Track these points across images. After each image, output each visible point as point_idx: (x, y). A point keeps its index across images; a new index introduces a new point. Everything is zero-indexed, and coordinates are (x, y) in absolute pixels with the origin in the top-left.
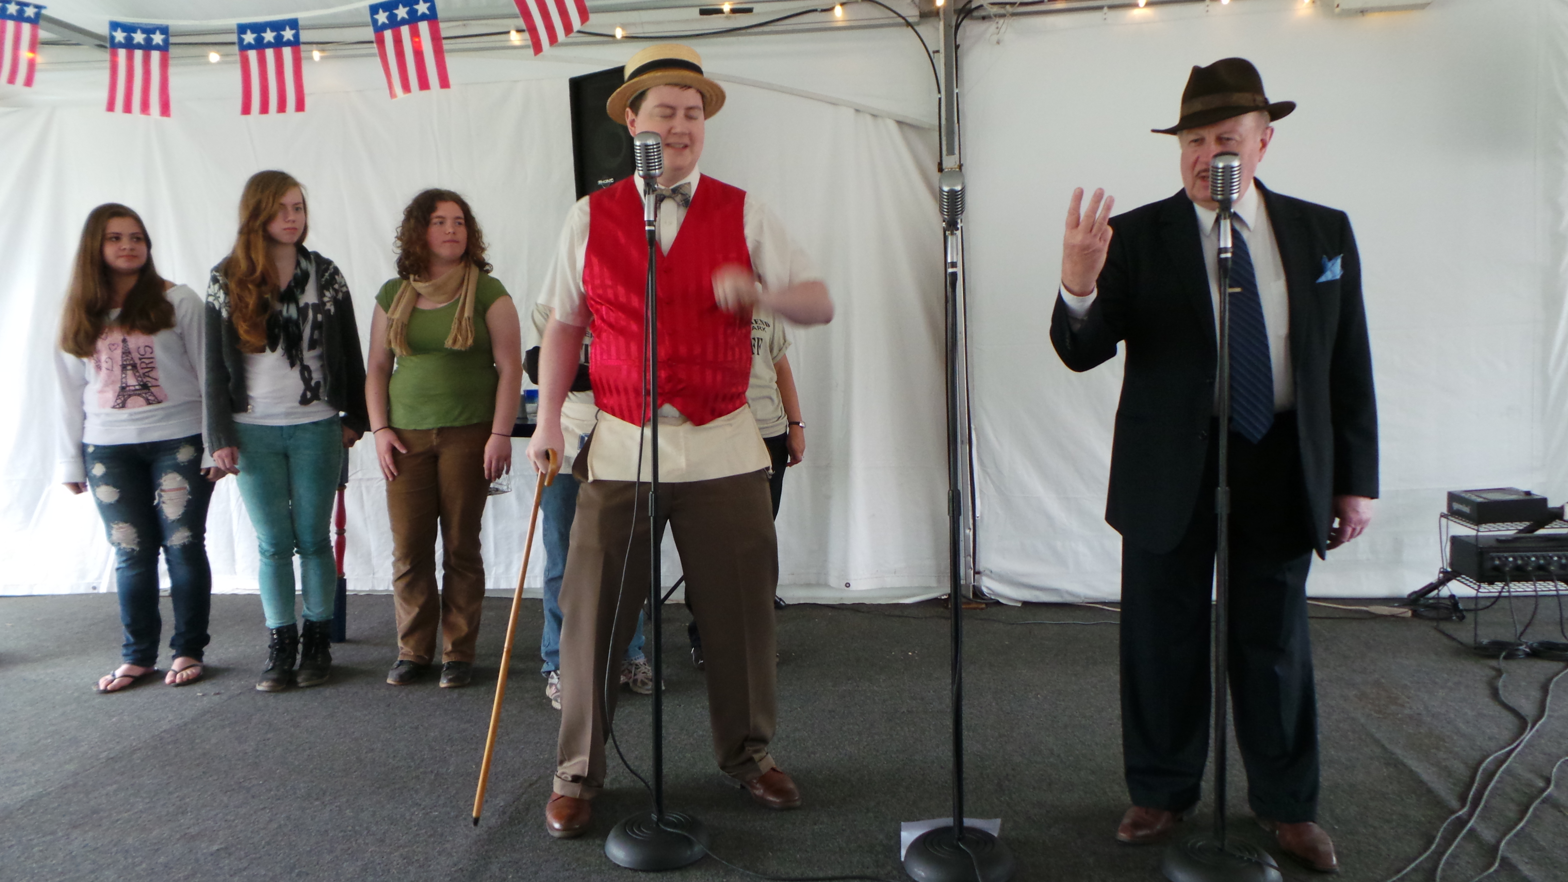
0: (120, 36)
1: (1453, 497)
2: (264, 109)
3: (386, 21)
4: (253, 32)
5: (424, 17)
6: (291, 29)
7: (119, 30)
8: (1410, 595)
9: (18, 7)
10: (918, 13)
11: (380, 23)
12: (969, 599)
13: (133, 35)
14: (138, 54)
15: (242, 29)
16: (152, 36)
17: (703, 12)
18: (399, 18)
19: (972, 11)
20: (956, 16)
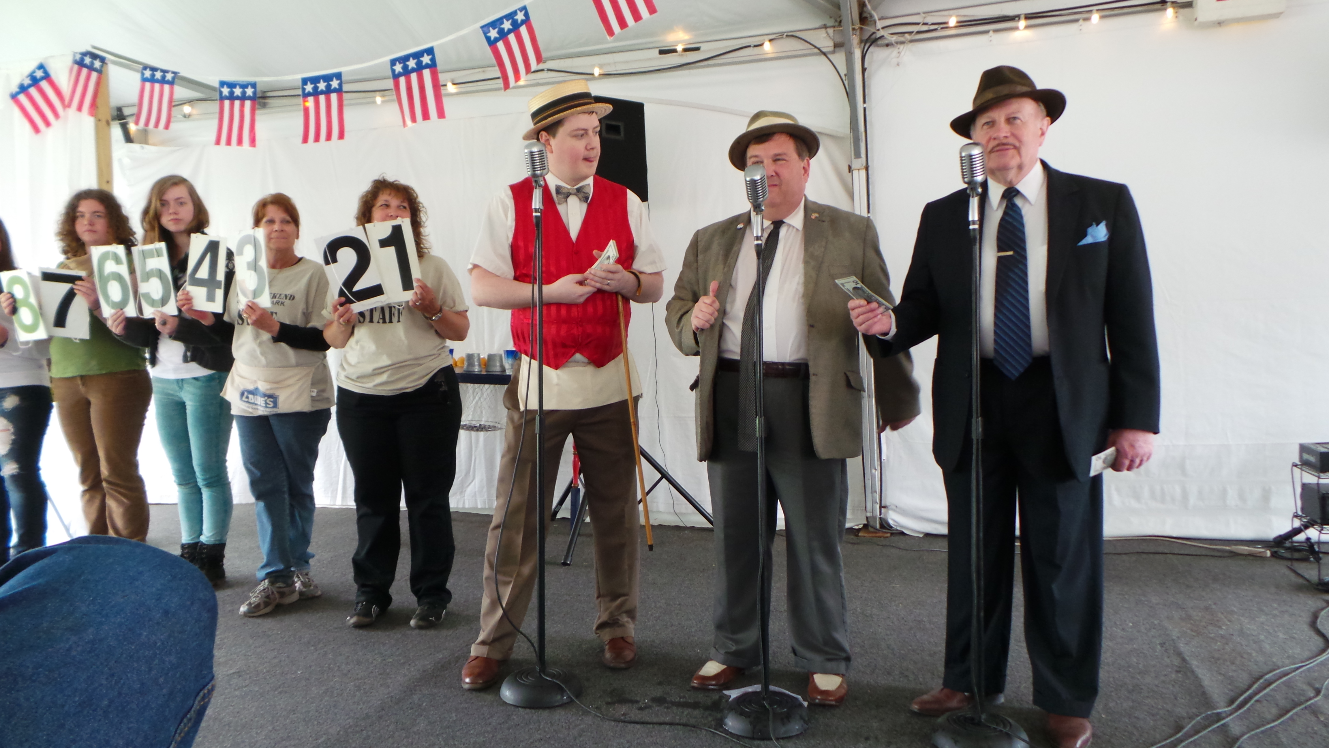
0: (226, 91)
1: (1304, 449)
2: (317, 139)
3: (401, 71)
4: (311, 84)
5: (427, 66)
6: (337, 79)
7: (225, 86)
8: (1275, 539)
9: (162, 74)
10: (832, 44)
11: (397, 72)
12: (877, 529)
13: (234, 90)
14: (237, 103)
15: (305, 81)
16: (246, 90)
17: (662, 52)
18: (410, 68)
19: (876, 40)
20: (863, 45)
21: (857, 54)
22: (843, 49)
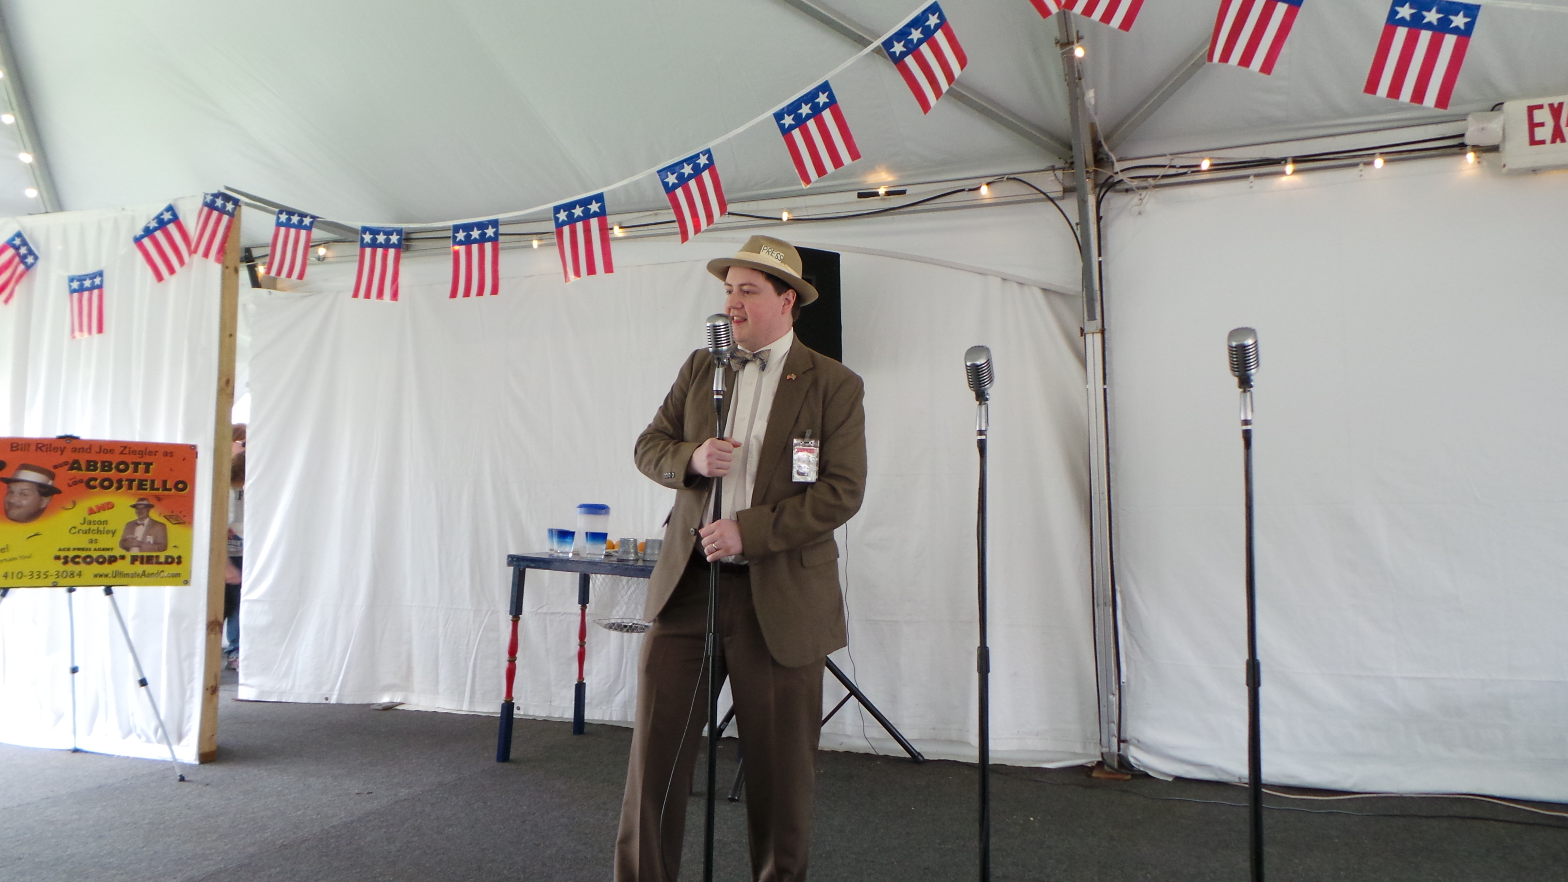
0: (368, 238)
2: (467, 293)
3: (566, 219)
4: (464, 231)
5: (595, 215)
6: (493, 228)
7: (368, 232)
9: (299, 217)
10: (1061, 189)
11: (560, 220)
12: (1115, 770)
13: (377, 236)
14: (380, 251)
15: (456, 229)
16: (390, 237)
17: (861, 195)
18: (576, 216)
19: (1114, 184)
20: (1098, 190)
21: (1092, 200)
22: (1075, 194)
